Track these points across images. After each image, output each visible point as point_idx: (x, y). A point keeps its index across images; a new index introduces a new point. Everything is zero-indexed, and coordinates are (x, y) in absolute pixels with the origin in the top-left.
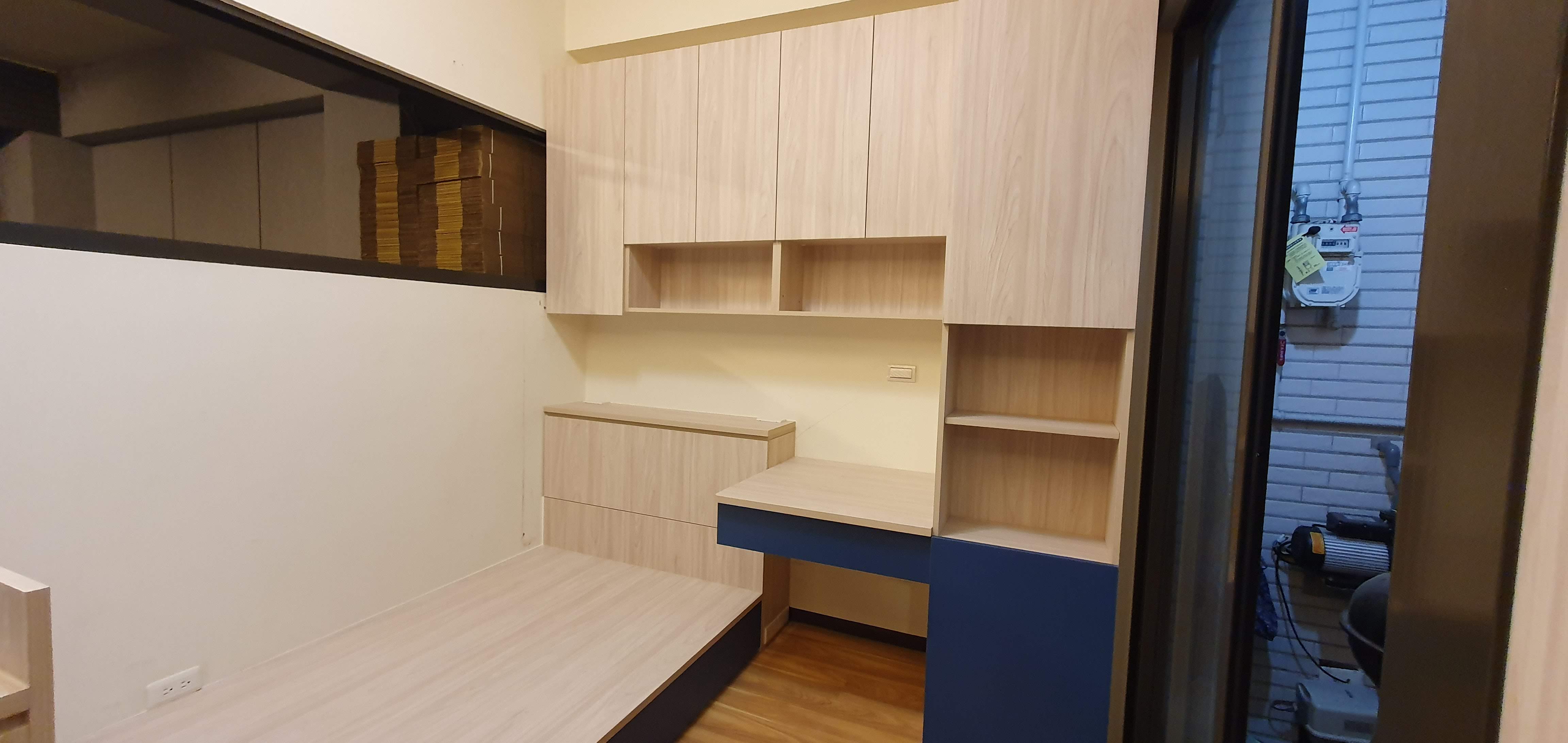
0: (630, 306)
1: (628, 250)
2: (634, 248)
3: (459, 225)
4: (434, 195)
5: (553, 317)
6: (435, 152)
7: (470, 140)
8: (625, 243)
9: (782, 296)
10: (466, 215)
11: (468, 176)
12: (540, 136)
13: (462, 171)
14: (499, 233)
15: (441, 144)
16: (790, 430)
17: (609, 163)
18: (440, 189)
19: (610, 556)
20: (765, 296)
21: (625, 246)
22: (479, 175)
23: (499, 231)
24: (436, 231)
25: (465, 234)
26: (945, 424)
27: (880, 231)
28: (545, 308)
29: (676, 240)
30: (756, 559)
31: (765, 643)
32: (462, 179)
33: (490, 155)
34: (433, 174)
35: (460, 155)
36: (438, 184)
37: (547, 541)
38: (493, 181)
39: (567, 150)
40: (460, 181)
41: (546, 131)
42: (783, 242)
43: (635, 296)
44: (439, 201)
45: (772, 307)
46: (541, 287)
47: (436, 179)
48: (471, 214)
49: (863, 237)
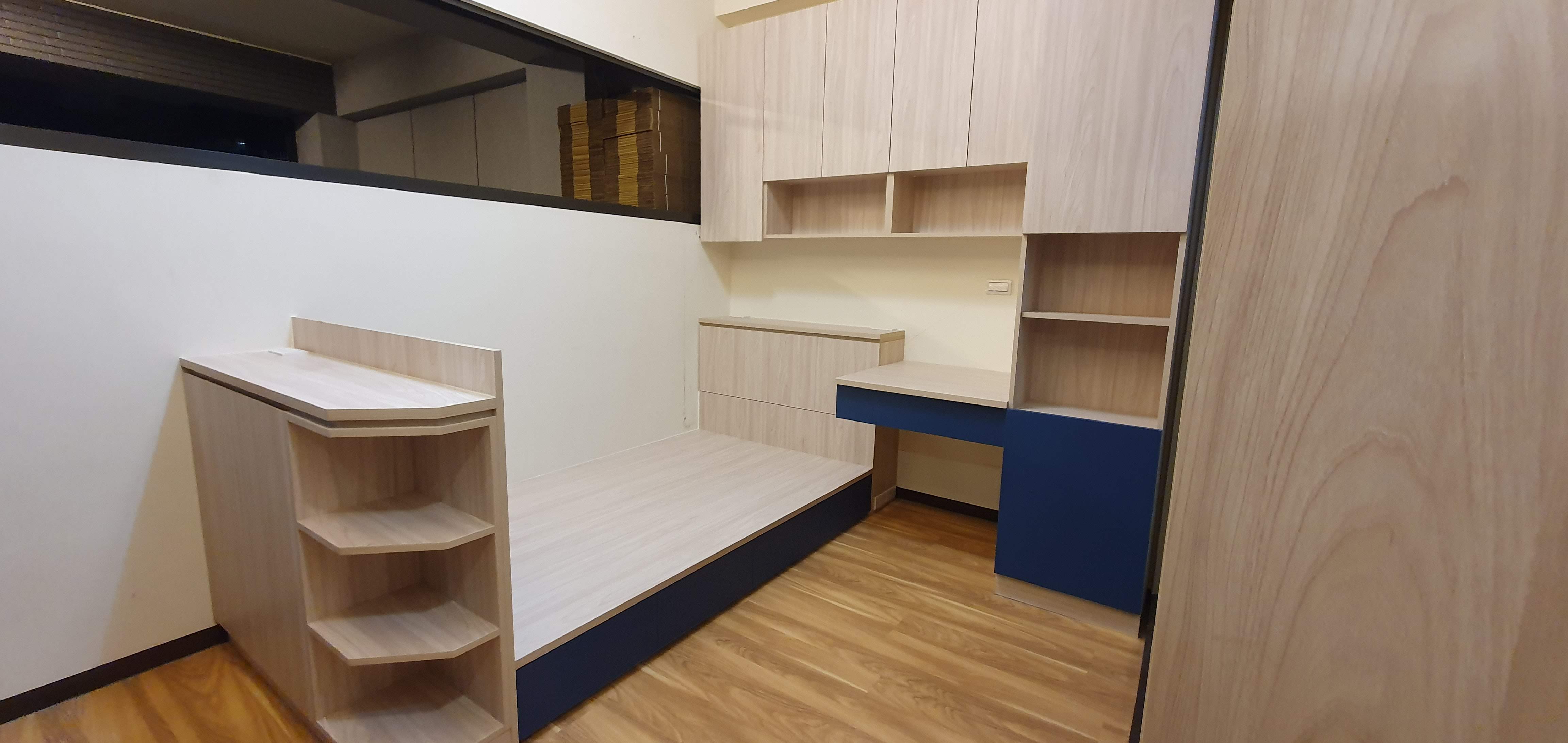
0: (768, 233)
1: (766, 186)
2: (769, 183)
3: (635, 171)
4: (616, 148)
5: (706, 245)
6: (616, 112)
7: (643, 100)
8: (764, 181)
9: (894, 220)
10: (641, 162)
11: (642, 131)
12: (695, 93)
13: (637, 126)
14: (665, 176)
15: (621, 104)
16: (899, 337)
17: (751, 113)
18: (621, 142)
19: (751, 438)
20: (880, 223)
21: (764, 183)
22: (651, 128)
23: (666, 174)
24: (619, 176)
25: (641, 178)
26: (1023, 319)
27: (981, 159)
28: (700, 237)
29: (805, 176)
30: (868, 430)
31: (875, 508)
32: (637, 133)
33: (659, 112)
34: (614, 130)
35: (636, 113)
36: (619, 138)
37: (703, 426)
38: (660, 133)
39: (717, 103)
40: (635, 135)
41: (700, 88)
42: (895, 174)
43: (771, 225)
44: (620, 152)
45: (886, 231)
46: (697, 220)
47: (618, 134)
48: (645, 161)
49: (965, 166)
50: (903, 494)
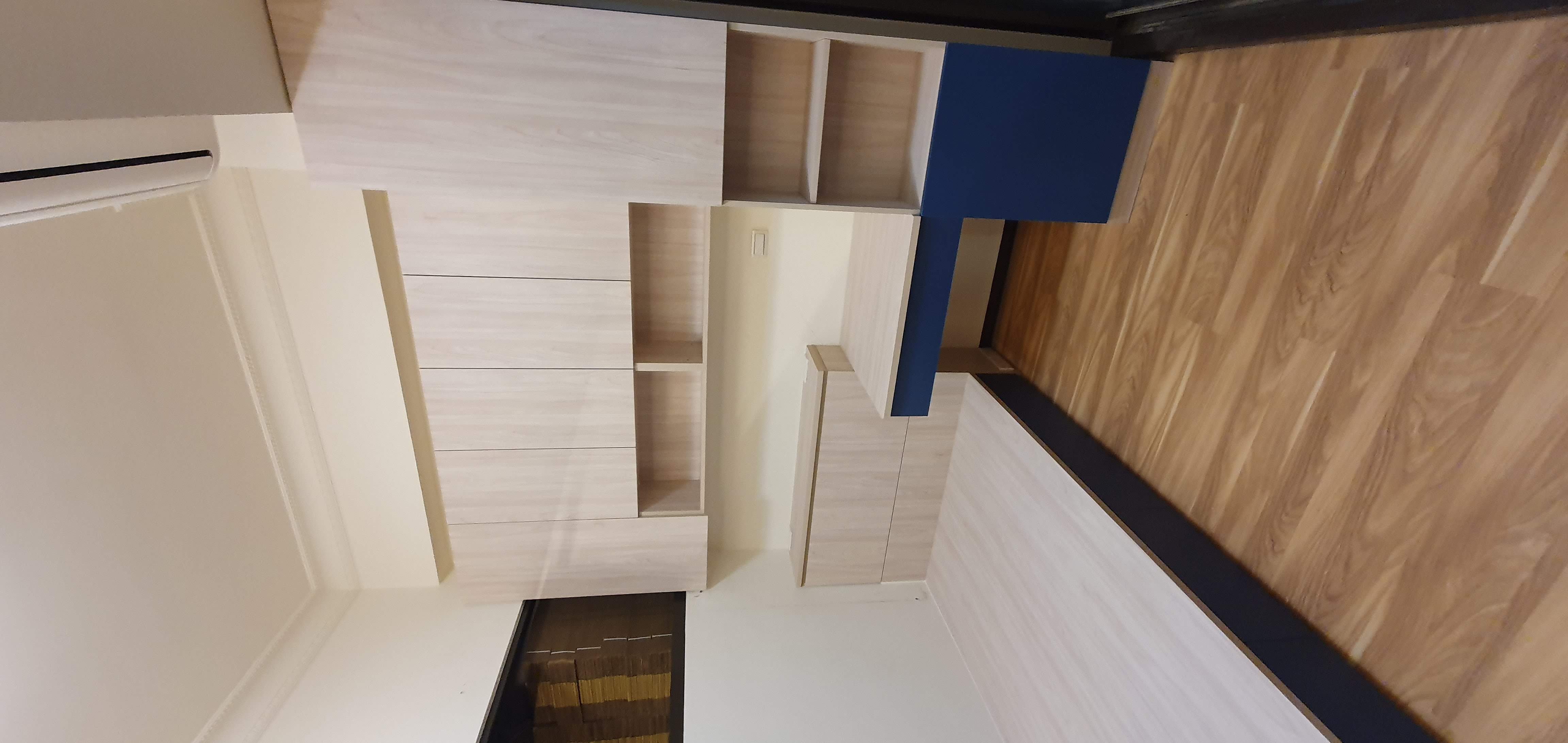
0: (698, 508)
1: (643, 513)
2: (640, 509)
3: (623, 680)
4: (594, 706)
5: (710, 583)
6: (550, 708)
7: (537, 674)
8: (637, 516)
9: (687, 361)
10: (614, 672)
11: (575, 674)
12: (530, 606)
13: (569, 680)
14: (629, 639)
15: (542, 702)
16: (814, 350)
17: (557, 536)
18: (587, 699)
19: (935, 517)
20: (686, 378)
21: (639, 516)
22: (572, 662)
23: (627, 639)
24: (629, 701)
25: (633, 672)
26: (817, 203)
27: (624, 266)
28: (701, 592)
29: (634, 466)
30: (940, 379)
31: (1011, 369)
32: (578, 679)
33: (552, 653)
34: (573, 708)
35: (553, 683)
36: (582, 702)
37: (922, 576)
38: (578, 649)
39: (544, 578)
40: (579, 681)
41: (524, 601)
42: (635, 361)
43: (689, 505)
44: (599, 700)
45: (698, 371)
46: (680, 597)
47: (577, 705)
48: (612, 668)
49: (630, 282)
50: (988, 339)
